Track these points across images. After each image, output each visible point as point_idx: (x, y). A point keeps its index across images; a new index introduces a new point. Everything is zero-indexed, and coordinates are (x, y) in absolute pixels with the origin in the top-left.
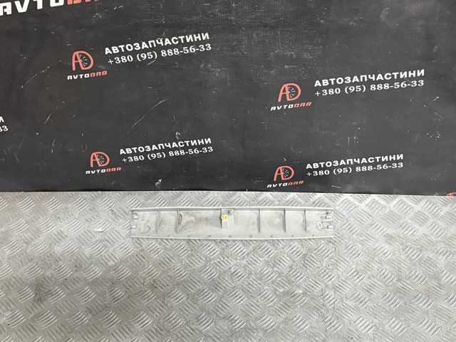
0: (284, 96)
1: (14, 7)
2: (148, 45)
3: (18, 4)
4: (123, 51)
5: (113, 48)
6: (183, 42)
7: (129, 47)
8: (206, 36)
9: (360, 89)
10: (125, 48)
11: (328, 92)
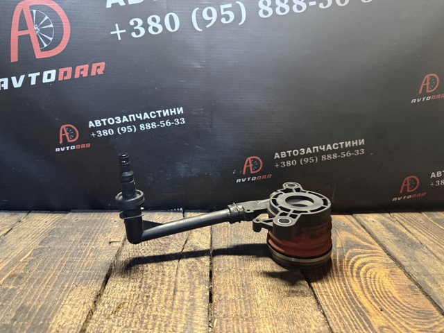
0: (248, 168)
1: (10, 83)
2: (128, 119)
3: (14, 79)
4: (105, 124)
5: (96, 121)
6: (160, 116)
7: (111, 121)
8: (180, 111)
9: (313, 160)
10: (106, 122)
11: (286, 164)
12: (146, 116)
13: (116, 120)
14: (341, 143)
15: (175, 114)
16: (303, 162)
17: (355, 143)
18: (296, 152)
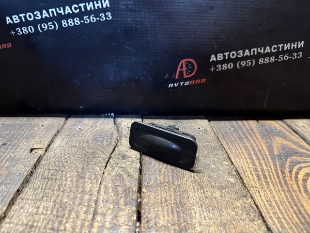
12: (68, 10)
13: (35, 16)
14: (280, 46)
15: (101, 7)
16: (240, 65)
17: (295, 46)
18: (233, 55)
